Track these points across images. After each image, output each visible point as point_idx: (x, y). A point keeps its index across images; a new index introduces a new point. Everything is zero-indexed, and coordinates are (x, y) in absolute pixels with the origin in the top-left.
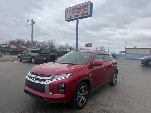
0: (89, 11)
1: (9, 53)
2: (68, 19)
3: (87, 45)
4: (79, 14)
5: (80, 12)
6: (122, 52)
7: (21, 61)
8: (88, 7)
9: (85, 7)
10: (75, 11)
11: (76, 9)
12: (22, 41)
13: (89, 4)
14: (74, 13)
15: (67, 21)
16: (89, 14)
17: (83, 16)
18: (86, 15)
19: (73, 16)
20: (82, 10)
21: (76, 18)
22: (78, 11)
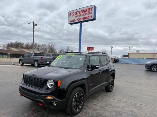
0: (92, 15)
1: (7, 56)
2: (71, 23)
3: (89, 49)
4: (82, 17)
5: (83, 15)
6: (125, 56)
7: (22, 65)
8: (91, 11)
9: (88, 10)
10: (79, 14)
11: (79, 12)
12: (21, 44)
13: (92, 8)
14: (77, 16)
15: (70, 24)
16: (92, 18)
17: (86, 20)
18: (90, 19)
19: (76, 19)
20: (85, 13)
21: (79, 21)
22: (82, 14)
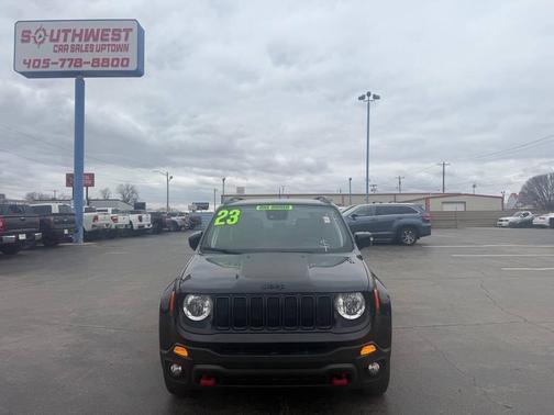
0: (132, 54)
2: (32, 69)
4: (87, 57)
5: (90, 49)
6: (199, 207)
8: (126, 39)
9: (113, 34)
10: (69, 43)
11: (70, 34)
13: (131, 30)
14: (63, 49)
15: (25, 74)
16: (133, 66)
17: (105, 69)
18: (120, 68)
19: (55, 57)
20: (99, 42)
21: (73, 69)
22: (84, 44)
